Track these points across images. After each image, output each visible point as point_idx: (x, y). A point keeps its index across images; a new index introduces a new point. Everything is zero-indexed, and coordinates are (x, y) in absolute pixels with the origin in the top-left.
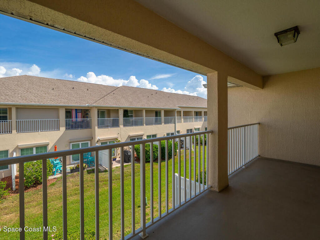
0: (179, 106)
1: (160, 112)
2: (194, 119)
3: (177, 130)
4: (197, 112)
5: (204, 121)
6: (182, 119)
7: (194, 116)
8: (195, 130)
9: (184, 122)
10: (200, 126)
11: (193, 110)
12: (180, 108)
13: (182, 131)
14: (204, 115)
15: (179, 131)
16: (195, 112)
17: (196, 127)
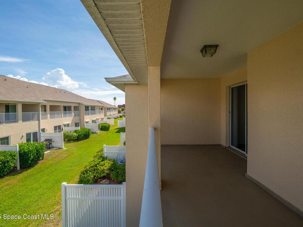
0: (43, 99)
1: (15, 106)
2: (62, 114)
3: (41, 128)
4: (66, 107)
5: (74, 116)
6: (49, 115)
7: (62, 111)
8: (64, 126)
9: (51, 118)
10: (69, 122)
11: (62, 105)
12: (45, 102)
13: (47, 128)
14: (74, 110)
15: (44, 129)
16: (63, 106)
17: (65, 123)
